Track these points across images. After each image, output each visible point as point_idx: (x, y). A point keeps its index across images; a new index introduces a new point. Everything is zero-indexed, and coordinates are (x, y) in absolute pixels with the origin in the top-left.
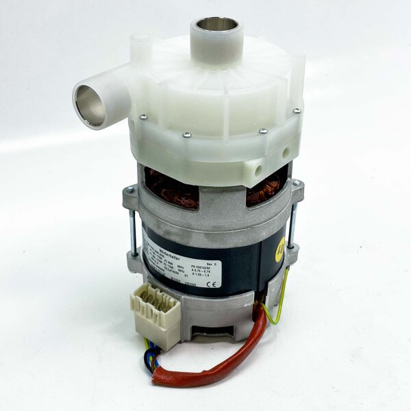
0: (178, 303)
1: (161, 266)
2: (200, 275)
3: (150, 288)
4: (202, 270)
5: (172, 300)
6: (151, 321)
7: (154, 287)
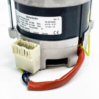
0: (39, 46)
1: (28, 26)
2: (50, 27)
3: (22, 40)
4: (51, 23)
5: (35, 44)
6: (24, 57)
7: (24, 40)
